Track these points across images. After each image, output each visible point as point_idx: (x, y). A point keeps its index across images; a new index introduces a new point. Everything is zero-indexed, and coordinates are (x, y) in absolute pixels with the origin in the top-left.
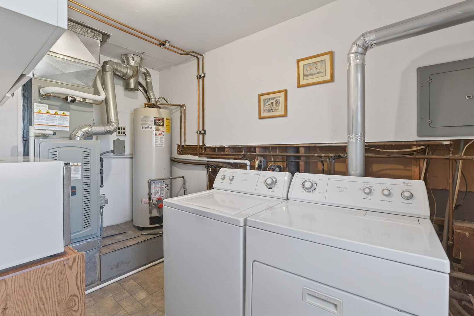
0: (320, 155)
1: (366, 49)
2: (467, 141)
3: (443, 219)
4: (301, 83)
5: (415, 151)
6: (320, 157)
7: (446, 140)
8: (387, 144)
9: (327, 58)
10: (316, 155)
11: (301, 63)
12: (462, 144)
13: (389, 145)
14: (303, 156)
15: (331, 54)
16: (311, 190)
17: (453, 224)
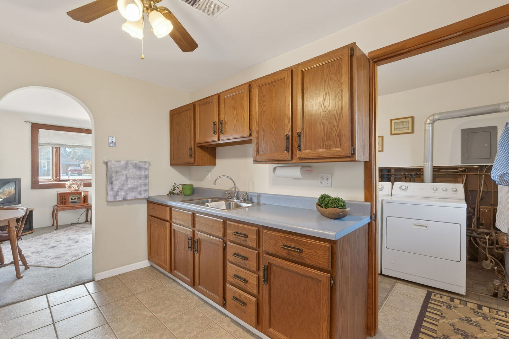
0: (405, 173)
1: (434, 121)
2: (486, 166)
3: (474, 205)
4: (393, 133)
5: (460, 171)
6: (405, 174)
7: (476, 165)
8: (445, 167)
9: (410, 120)
10: (403, 173)
11: (393, 122)
12: (484, 167)
13: (446, 168)
14: (393, 174)
15: (413, 118)
16: (405, 190)
17: (480, 207)
